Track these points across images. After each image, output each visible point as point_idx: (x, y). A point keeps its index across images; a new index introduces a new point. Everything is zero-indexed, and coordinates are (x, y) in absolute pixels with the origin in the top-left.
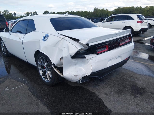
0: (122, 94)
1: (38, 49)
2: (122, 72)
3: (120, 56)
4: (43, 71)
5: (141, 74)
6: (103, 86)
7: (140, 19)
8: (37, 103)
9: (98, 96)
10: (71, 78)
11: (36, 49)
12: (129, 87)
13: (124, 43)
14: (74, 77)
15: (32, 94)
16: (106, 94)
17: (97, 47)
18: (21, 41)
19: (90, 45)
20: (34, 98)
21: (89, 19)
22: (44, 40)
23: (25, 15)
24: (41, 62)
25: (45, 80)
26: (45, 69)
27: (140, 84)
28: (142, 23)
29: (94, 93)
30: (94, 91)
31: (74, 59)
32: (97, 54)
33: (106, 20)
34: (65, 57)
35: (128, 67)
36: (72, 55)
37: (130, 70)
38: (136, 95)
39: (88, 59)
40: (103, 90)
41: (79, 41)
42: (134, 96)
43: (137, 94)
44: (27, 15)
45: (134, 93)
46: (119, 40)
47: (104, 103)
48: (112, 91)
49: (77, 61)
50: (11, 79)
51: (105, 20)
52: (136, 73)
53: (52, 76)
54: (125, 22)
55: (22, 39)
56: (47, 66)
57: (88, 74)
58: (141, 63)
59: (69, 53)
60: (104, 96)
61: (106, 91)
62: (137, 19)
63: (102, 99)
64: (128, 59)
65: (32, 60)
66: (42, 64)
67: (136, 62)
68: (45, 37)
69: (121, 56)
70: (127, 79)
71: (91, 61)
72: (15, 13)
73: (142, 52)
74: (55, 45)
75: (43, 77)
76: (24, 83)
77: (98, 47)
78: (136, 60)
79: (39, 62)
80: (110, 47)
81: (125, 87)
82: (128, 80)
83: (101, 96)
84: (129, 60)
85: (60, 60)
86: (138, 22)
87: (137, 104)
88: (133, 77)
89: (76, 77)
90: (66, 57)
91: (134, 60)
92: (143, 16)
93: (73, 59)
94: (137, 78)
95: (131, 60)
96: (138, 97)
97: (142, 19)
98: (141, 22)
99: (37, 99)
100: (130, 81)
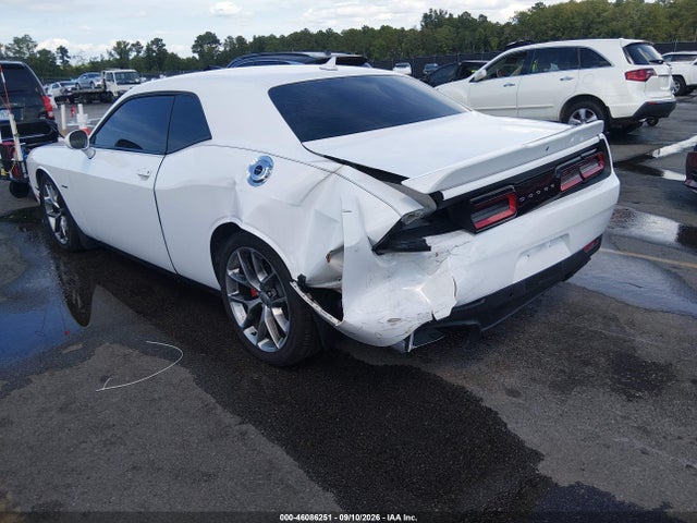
0: (578, 389)
1: (226, 217)
2: (570, 301)
3: (564, 237)
4: (250, 307)
5: (648, 306)
6: (497, 363)
7: (637, 63)
8: (244, 434)
9: (481, 399)
10: (374, 332)
11: (220, 219)
12: (603, 359)
13: (576, 179)
14: (388, 326)
15: (213, 401)
16: (513, 393)
17: (475, 202)
18: (148, 184)
19: (448, 195)
20: (227, 418)
21: (405, 66)
22: (255, 181)
23: (110, 54)
24: (237, 271)
25: (260, 345)
26: (259, 300)
27: (649, 347)
28: (645, 80)
29: (464, 388)
30: (460, 383)
31: (384, 257)
32: (475, 231)
33: (487, 69)
34: (350, 248)
35: (596, 278)
36: (378, 238)
37: (603, 290)
38: (632, 392)
39: (437, 255)
40: (496, 377)
41: (403, 182)
42: (624, 397)
43: (634, 388)
44: (120, 54)
45: (626, 384)
46: (558, 167)
47: (509, 426)
48: (533, 380)
49: (394, 263)
50: (115, 346)
51: (482, 71)
52: (628, 305)
53: (291, 327)
54: (569, 79)
55: (152, 179)
56: (266, 288)
57: (443, 312)
58: (648, 260)
59: (366, 233)
60: (506, 398)
61: (511, 381)
62: (622, 64)
63: (496, 413)
64: (595, 245)
65: (198, 265)
66: (245, 279)
67: (628, 257)
68: (258, 170)
69: (568, 235)
70: (592, 331)
71: (449, 262)
72: (63, 51)
73: (650, 213)
74: (302, 201)
75: (248, 332)
76: (172, 360)
77: (479, 201)
78: (624, 250)
79: (230, 273)
80: (522, 199)
81: (586, 363)
82: (596, 332)
83: (494, 399)
84: (601, 249)
85: (329, 261)
86: (629, 76)
87: (639, 428)
88: (615, 319)
89: (396, 326)
90: (356, 249)
91: (619, 249)
92: (652, 48)
93: (379, 254)
94: (632, 324)
95: (606, 247)
96: (640, 397)
97: (648, 59)
98: (642, 76)
99: (238, 419)
100: (606, 338)
